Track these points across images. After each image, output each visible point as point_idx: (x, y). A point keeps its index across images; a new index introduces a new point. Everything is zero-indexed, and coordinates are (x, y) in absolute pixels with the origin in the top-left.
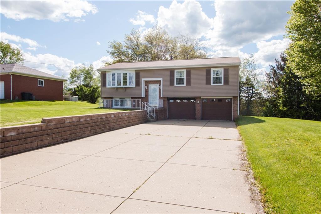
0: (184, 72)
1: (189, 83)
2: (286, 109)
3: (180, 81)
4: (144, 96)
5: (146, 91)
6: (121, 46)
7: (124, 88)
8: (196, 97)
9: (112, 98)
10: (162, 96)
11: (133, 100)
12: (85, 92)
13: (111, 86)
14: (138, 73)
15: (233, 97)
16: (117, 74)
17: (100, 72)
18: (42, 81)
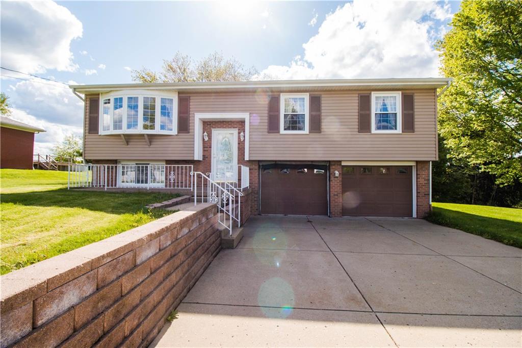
0: (302, 99)
1: (316, 126)
3: (295, 123)
4: (201, 159)
5: (204, 147)
7: (146, 136)
8: (329, 162)
9: (114, 162)
10: (247, 158)
11: (168, 166)
13: (112, 131)
14: (186, 100)
15: (417, 162)
16: (129, 98)
17: (83, 96)
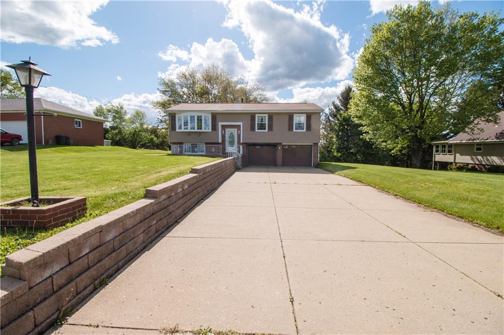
0: (265, 117)
1: (271, 128)
2: (340, 154)
3: (262, 127)
4: (221, 142)
5: (222, 137)
6: (173, 84)
7: (198, 133)
8: (277, 143)
9: (182, 143)
10: (241, 142)
11: (207, 145)
12: (125, 136)
13: (183, 130)
14: (215, 116)
15: (314, 143)
16: (191, 116)
18: (79, 122)
